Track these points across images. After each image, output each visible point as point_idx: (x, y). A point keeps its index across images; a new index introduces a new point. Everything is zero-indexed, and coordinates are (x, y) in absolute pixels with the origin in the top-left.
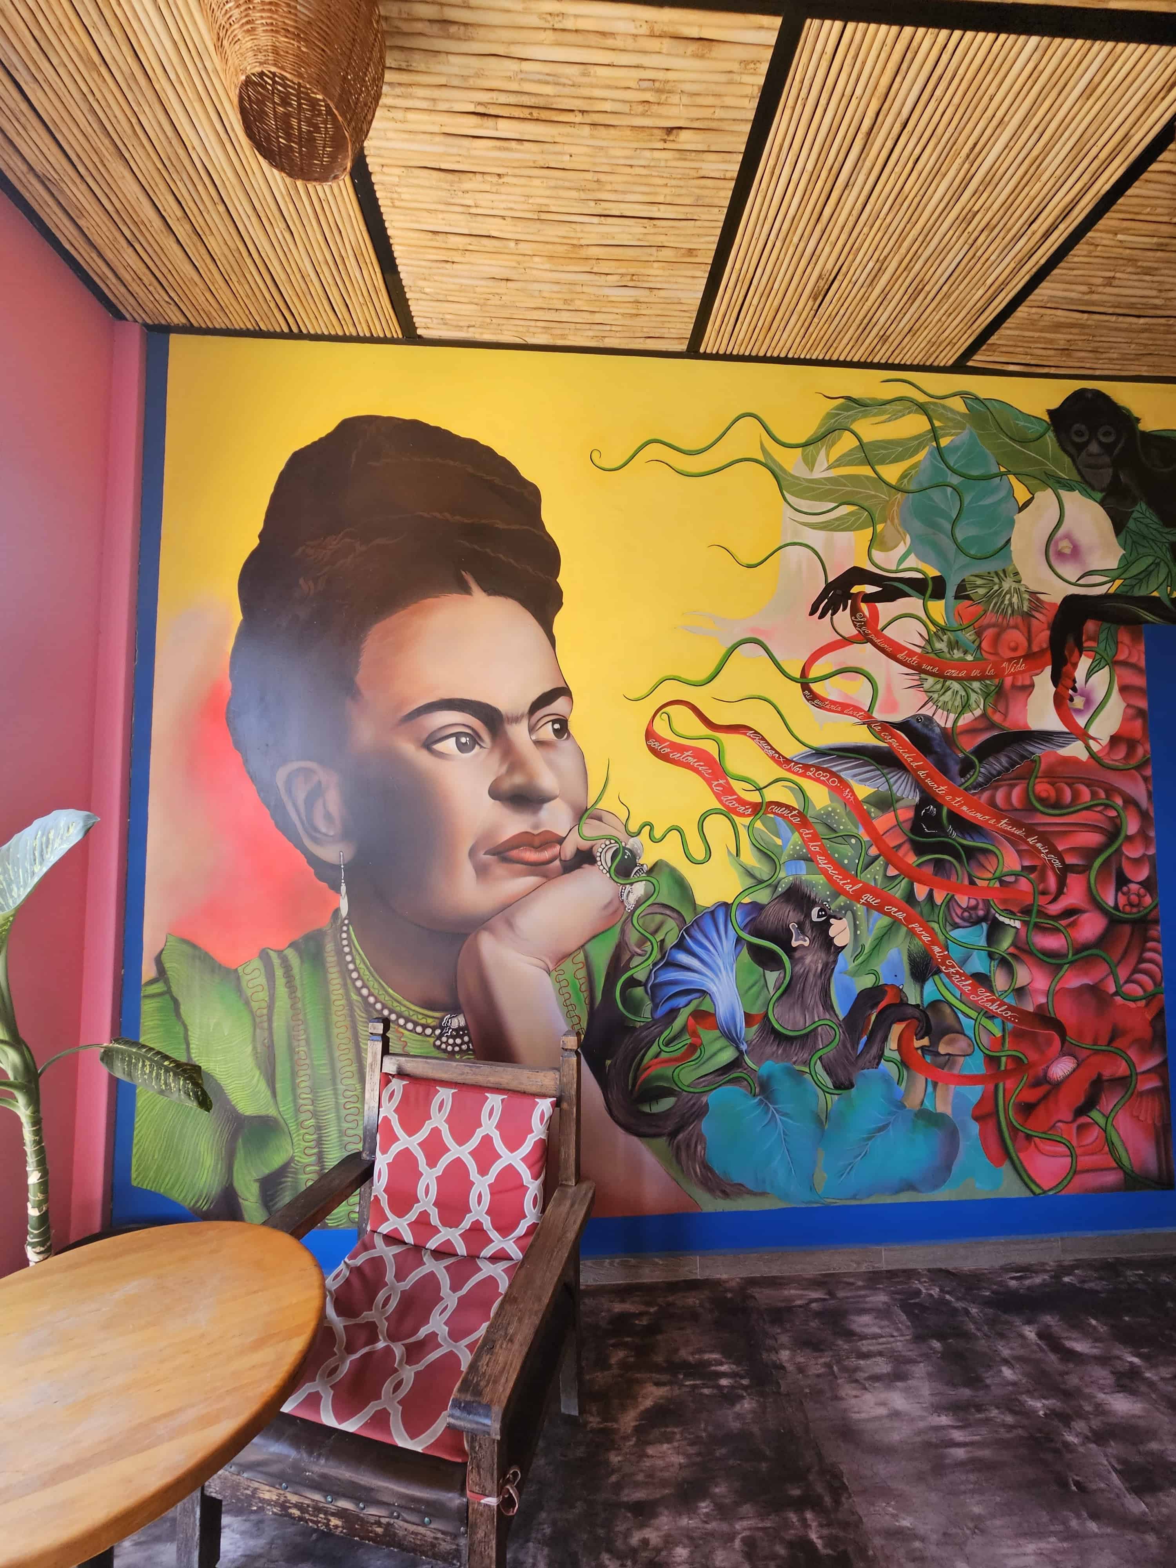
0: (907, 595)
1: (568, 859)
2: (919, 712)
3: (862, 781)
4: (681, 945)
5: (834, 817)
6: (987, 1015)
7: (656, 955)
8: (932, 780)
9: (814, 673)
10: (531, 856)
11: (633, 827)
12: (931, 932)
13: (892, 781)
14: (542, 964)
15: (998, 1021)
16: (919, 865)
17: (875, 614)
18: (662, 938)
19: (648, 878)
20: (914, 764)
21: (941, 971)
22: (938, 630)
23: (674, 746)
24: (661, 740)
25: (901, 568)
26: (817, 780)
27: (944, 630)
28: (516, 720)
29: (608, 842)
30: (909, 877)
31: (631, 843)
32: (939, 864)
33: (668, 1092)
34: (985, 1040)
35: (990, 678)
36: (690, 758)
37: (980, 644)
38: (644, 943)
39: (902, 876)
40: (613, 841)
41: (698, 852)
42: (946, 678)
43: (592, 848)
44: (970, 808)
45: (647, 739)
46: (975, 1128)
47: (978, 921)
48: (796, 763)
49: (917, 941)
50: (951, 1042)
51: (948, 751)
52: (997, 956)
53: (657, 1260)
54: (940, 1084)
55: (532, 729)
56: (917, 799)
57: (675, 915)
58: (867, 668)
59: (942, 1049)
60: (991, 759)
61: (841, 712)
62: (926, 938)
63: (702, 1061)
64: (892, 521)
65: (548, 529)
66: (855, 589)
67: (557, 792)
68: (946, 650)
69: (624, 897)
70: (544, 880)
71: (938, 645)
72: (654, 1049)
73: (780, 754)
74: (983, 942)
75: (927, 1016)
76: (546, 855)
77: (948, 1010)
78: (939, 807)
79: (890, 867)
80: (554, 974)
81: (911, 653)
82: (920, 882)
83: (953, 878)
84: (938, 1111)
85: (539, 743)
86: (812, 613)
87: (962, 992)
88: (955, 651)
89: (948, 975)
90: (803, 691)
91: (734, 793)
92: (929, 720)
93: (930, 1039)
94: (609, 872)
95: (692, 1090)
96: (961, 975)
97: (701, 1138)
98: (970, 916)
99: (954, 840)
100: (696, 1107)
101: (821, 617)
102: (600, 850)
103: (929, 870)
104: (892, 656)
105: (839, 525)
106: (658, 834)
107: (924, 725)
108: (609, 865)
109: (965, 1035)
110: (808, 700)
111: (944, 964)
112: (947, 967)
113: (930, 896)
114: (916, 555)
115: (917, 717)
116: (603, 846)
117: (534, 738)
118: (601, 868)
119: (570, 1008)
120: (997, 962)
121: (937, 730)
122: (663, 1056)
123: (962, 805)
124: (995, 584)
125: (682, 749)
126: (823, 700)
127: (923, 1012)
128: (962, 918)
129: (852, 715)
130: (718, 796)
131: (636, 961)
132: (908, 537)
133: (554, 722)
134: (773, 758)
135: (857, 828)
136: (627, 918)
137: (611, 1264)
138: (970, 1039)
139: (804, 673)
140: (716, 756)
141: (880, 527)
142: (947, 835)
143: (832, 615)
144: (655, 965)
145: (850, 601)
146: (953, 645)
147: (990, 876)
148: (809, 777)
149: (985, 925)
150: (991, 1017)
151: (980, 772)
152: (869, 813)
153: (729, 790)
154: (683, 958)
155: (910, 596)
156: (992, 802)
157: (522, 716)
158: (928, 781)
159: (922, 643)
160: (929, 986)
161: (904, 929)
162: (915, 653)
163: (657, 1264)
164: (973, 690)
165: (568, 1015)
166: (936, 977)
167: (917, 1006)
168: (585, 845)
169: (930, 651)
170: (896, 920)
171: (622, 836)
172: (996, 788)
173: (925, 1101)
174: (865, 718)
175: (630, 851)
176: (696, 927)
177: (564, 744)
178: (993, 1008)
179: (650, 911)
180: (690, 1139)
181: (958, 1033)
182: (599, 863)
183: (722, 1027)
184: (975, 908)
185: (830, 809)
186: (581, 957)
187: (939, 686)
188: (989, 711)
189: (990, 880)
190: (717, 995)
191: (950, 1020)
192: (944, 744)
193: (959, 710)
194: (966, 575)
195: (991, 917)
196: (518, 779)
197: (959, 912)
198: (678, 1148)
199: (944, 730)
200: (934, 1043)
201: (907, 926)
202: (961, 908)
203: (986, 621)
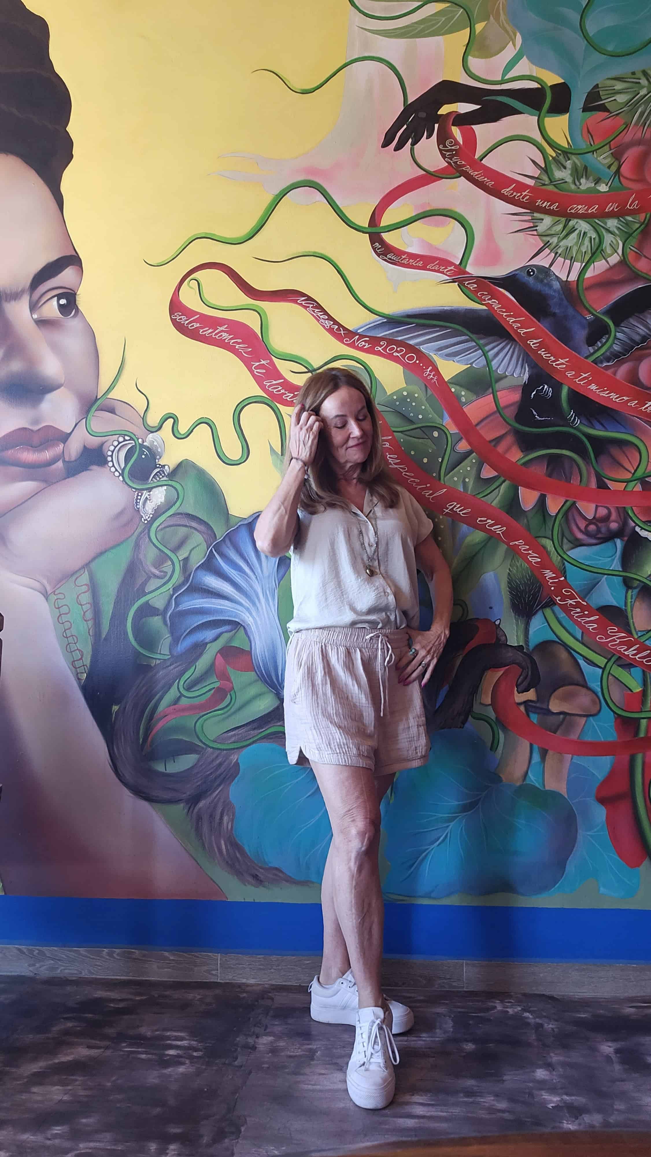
0: (515, 112)
1: (73, 459)
2: (531, 263)
3: (449, 355)
4: (209, 566)
5: (411, 402)
6: (620, 663)
7: (178, 577)
8: (548, 350)
9: (386, 220)
10: (29, 456)
11: (153, 420)
12: (542, 551)
13: (491, 354)
14: (37, 585)
15: (637, 672)
16: (525, 464)
17: (471, 140)
18: (186, 555)
19: (170, 483)
20: (522, 331)
21: (555, 603)
22: (558, 155)
23: (205, 320)
24: (188, 313)
25: (509, 76)
26: (390, 357)
27: (566, 153)
28: (15, 296)
29: (121, 439)
30: (511, 479)
31: (150, 439)
32: (554, 462)
33: (189, 748)
34: (616, 695)
35: (631, 213)
36: (224, 334)
37: (620, 167)
38: (166, 561)
39: (502, 479)
40: (127, 438)
41: (234, 451)
42: (570, 216)
43: (102, 444)
44: (600, 386)
45: (172, 312)
46: (600, 813)
47: (610, 537)
48: (361, 336)
49: (521, 563)
50: (567, 698)
51: (571, 311)
52: (636, 583)
53: (166, 954)
54: (550, 753)
55: (33, 307)
56: (526, 376)
57: (202, 528)
58: (459, 209)
59: (555, 706)
60: (632, 321)
61: (424, 268)
62: (535, 559)
63: (232, 710)
64: (497, 18)
65: (58, 69)
66: (444, 110)
67: (63, 382)
68: (569, 179)
69: (140, 505)
70: (42, 485)
71: (559, 174)
72: (172, 694)
73: (340, 325)
74: (616, 565)
75: (533, 663)
76: (47, 455)
77: (564, 655)
78: (557, 387)
79: (486, 466)
80: (53, 598)
81: (521, 187)
82: (528, 486)
83: (575, 481)
84: (547, 788)
85: (42, 323)
86: (386, 144)
87: (585, 631)
88: (583, 181)
89: (566, 609)
90: (372, 242)
91: (280, 376)
92: (545, 271)
93: (537, 691)
94: (122, 474)
95: (219, 746)
96: (583, 608)
97: (228, 806)
98: (599, 530)
99: (577, 429)
100: (222, 769)
101: (398, 148)
102: (112, 448)
103: (540, 470)
104: (495, 192)
105: (423, 30)
106: (183, 429)
107: (537, 278)
108: (123, 466)
109: (589, 688)
110: (378, 255)
111: (559, 593)
112: (564, 598)
113: (542, 503)
114: (528, 58)
115: (528, 270)
116: (116, 443)
117: (35, 316)
118: (113, 469)
119: (70, 640)
120: (636, 591)
121: (556, 285)
122: (184, 702)
123: (589, 383)
124: (643, 87)
125: (214, 322)
126: (399, 253)
127: (529, 656)
128: (587, 533)
129: (438, 271)
130: (259, 380)
131: (153, 584)
132: (518, 36)
133: (59, 297)
134: (330, 330)
135: (442, 417)
136: (144, 530)
137: (110, 955)
138: (595, 693)
139: (375, 219)
140: (258, 332)
141: (479, 27)
142: (567, 423)
143: (413, 144)
144: (175, 590)
145: (436, 126)
146: (578, 174)
147: (629, 476)
148: (379, 353)
149: (619, 543)
150: (628, 665)
151: (615, 338)
152: (457, 397)
153: (273, 373)
154: (212, 581)
155: (520, 113)
156: (633, 378)
157: (23, 291)
158: (542, 352)
159: (537, 173)
160: (537, 623)
161: (503, 547)
162: (525, 187)
163: (166, 958)
164: (608, 231)
165: (68, 649)
166: (548, 612)
167: (520, 648)
168: (94, 442)
169: (547, 181)
170: (492, 535)
171: (138, 430)
172: (640, 359)
173: (530, 774)
174: (456, 273)
175: (148, 448)
176: (228, 541)
177: (72, 323)
178: (630, 652)
179: (172, 523)
180: (215, 808)
181: (577, 685)
182: (110, 464)
183: (259, 667)
184: (606, 519)
185: (405, 393)
186: (84, 578)
187: (560, 227)
188: (631, 258)
189: (628, 482)
190: (253, 628)
191: (566, 667)
192: (565, 302)
193: (587, 258)
194: (600, 79)
195: (628, 531)
196: (16, 366)
197: (582, 525)
198: (199, 818)
199: (566, 284)
200: (544, 698)
201: (508, 544)
202: (585, 518)
203: (628, 137)
